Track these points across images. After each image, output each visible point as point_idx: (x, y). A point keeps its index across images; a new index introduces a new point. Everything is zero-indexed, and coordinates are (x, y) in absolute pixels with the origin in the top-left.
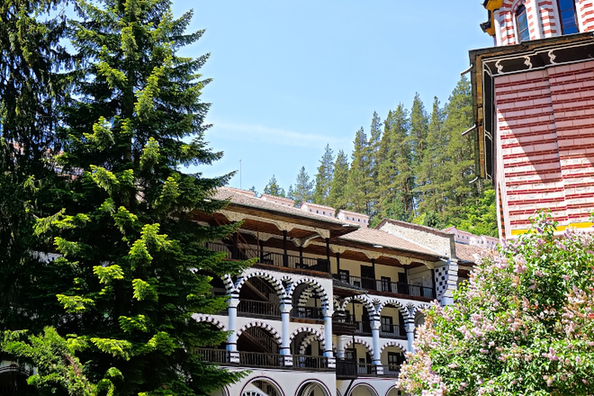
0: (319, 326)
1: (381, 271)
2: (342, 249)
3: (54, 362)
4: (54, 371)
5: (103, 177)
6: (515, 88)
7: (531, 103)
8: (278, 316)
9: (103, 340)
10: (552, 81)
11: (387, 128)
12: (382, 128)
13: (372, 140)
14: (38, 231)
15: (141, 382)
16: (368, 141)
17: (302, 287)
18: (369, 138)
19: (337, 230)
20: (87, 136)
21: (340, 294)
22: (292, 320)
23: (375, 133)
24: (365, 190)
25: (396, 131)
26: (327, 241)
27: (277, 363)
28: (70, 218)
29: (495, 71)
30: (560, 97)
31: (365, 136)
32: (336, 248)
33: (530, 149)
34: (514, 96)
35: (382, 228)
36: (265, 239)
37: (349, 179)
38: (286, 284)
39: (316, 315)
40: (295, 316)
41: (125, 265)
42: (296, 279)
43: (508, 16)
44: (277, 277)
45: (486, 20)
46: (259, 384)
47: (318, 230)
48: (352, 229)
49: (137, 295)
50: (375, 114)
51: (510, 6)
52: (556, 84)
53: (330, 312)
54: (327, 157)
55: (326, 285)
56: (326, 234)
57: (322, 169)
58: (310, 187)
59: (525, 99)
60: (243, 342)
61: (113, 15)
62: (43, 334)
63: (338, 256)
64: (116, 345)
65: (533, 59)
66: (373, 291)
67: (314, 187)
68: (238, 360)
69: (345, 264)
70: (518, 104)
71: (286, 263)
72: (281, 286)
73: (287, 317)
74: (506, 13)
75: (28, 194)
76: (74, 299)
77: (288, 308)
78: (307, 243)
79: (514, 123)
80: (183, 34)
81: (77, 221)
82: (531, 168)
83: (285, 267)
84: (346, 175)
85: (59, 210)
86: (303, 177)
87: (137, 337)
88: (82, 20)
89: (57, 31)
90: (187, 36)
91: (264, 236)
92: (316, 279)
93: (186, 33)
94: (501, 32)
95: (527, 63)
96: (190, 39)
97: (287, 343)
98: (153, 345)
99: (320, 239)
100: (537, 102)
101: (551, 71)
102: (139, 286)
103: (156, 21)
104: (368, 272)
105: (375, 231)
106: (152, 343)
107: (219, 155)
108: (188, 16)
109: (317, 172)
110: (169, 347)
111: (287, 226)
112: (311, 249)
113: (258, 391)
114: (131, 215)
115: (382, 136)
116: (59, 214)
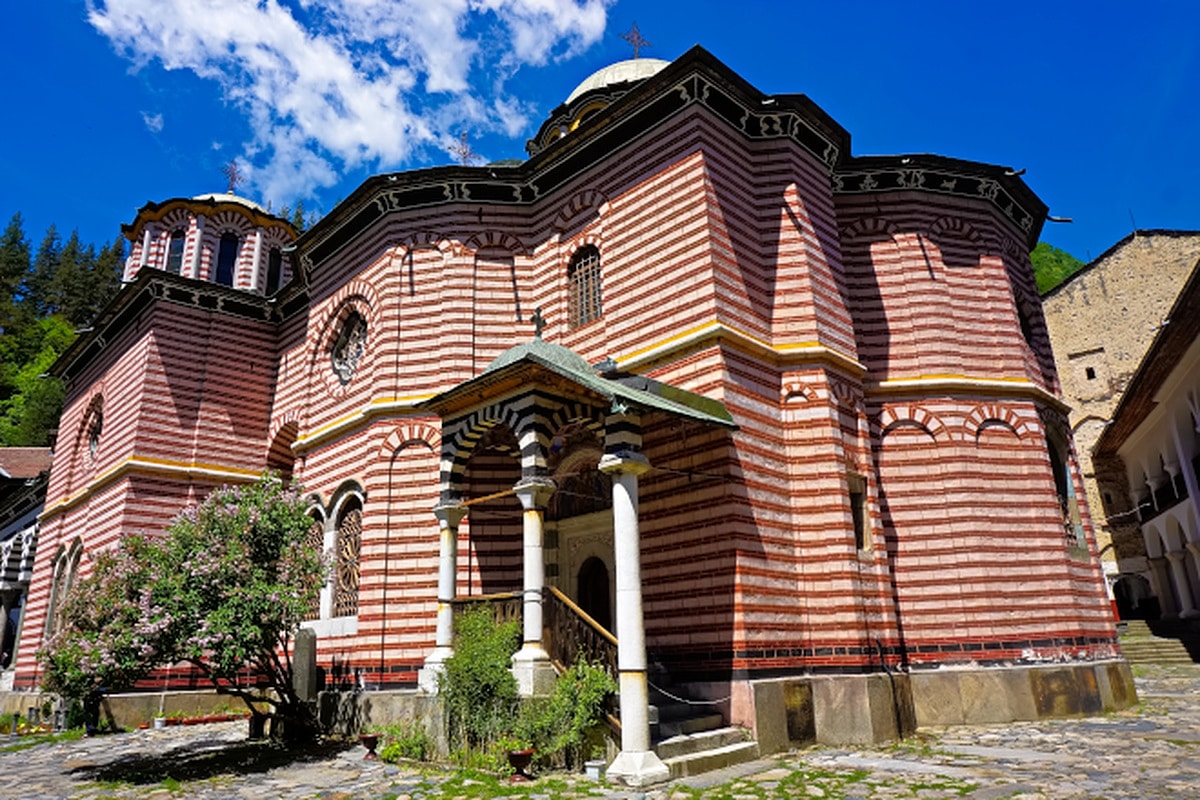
7: (187, 337)
10: (213, 325)
29: (160, 294)
30: (217, 343)
33: (175, 381)
45: (130, 223)
51: (168, 225)
52: (215, 329)
74: (163, 230)
79: (165, 351)
82: (169, 399)
94: (150, 246)
95: (195, 299)
100: (194, 339)
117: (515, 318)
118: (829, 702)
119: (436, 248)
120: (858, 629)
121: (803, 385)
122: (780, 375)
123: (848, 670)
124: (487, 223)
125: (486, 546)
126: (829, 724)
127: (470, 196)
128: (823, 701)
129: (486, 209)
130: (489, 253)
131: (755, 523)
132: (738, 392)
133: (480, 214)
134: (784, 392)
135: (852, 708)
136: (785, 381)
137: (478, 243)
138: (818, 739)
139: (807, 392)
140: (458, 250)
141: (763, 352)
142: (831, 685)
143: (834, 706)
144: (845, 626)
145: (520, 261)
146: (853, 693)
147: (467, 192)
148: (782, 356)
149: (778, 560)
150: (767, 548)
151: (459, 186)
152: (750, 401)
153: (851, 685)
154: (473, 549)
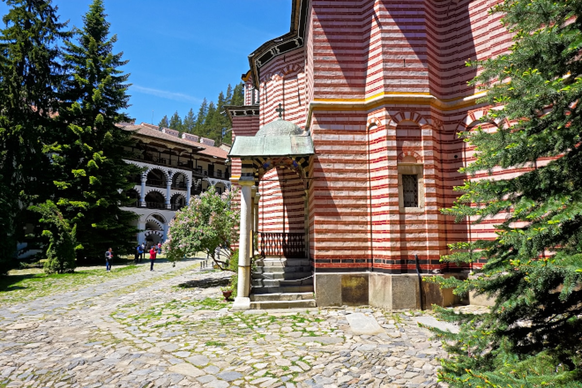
0: (184, 191)
1: (217, 167)
2: (198, 157)
3: (51, 214)
4: (50, 218)
5: (76, 129)
6: (240, 122)
8: (165, 187)
9: (75, 202)
10: (253, 121)
11: (235, 93)
12: (232, 93)
13: (227, 98)
14: (44, 151)
15: (93, 219)
16: (225, 98)
17: (177, 175)
18: (225, 97)
19: (195, 150)
20: (68, 108)
21: (196, 177)
22: (172, 189)
23: (229, 95)
24: (222, 123)
25: (239, 95)
26: (191, 153)
27: (164, 207)
28: (59, 146)
29: (233, 114)
31: (223, 96)
32: (196, 157)
34: (239, 125)
35: (221, 147)
36: (162, 151)
37: (214, 116)
38: (170, 172)
39: (183, 186)
40: (174, 187)
41: (86, 169)
42: (175, 171)
43: (250, 85)
44: (165, 169)
46: (155, 216)
47: (186, 149)
48: (202, 149)
49: (91, 183)
50: (229, 85)
52: (254, 122)
53: (190, 186)
54: (204, 104)
55: (189, 174)
56: (190, 151)
57: (201, 110)
58: (194, 119)
59: (243, 127)
60: (148, 198)
61: (83, 48)
62: (46, 203)
63: (196, 159)
64: (81, 204)
65: (247, 112)
66: (212, 176)
67: (197, 119)
68: (145, 206)
69: (200, 163)
70: (240, 129)
71: (170, 164)
72: (167, 174)
73: (169, 187)
75: (39, 133)
76: (62, 183)
77: (170, 183)
78: (181, 154)
80: (119, 61)
81: (63, 148)
83: (170, 165)
84: (213, 114)
85: (54, 142)
86: (191, 113)
87: (91, 200)
88: (67, 47)
89: (55, 53)
90: (120, 62)
91: (161, 150)
92: (184, 171)
93: (121, 60)
95: (245, 113)
96: (122, 64)
97: (169, 199)
98: (98, 204)
99: (187, 152)
101: (253, 117)
102: (92, 179)
103: (105, 54)
104: (211, 167)
105: (217, 148)
106: (98, 203)
107: (134, 120)
108: (121, 54)
109: (199, 111)
110: (106, 205)
111: (172, 147)
112: (184, 156)
113: (154, 219)
114: (90, 147)
115: (232, 96)
116: (55, 144)
117: (298, 104)
118: (375, 286)
119: (271, 80)
120: (391, 251)
121: (376, 119)
122: (366, 116)
123: (386, 271)
124: (288, 62)
125: (290, 207)
126: (374, 297)
127: (280, 52)
128: (373, 286)
129: (287, 55)
130: (289, 75)
131: (332, 199)
132: (325, 133)
133: (284, 59)
134: (368, 124)
135: (384, 290)
136: (369, 118)
137: (283, 72)
138: (369, 303)
139: (377, 122)
140: (277, 79)
141: (351, 107)
142: (376, 278)
143: (377, 288)
144: (385, 249)
145: (300, 76)
146: (385, 283)
147: (278, 50)
148: (366, 105)
149: (351, 215)
150: (339, 210)
151: (274, 48)
152: (337, 136)
153: (385, 279)
154: (286, 209)
